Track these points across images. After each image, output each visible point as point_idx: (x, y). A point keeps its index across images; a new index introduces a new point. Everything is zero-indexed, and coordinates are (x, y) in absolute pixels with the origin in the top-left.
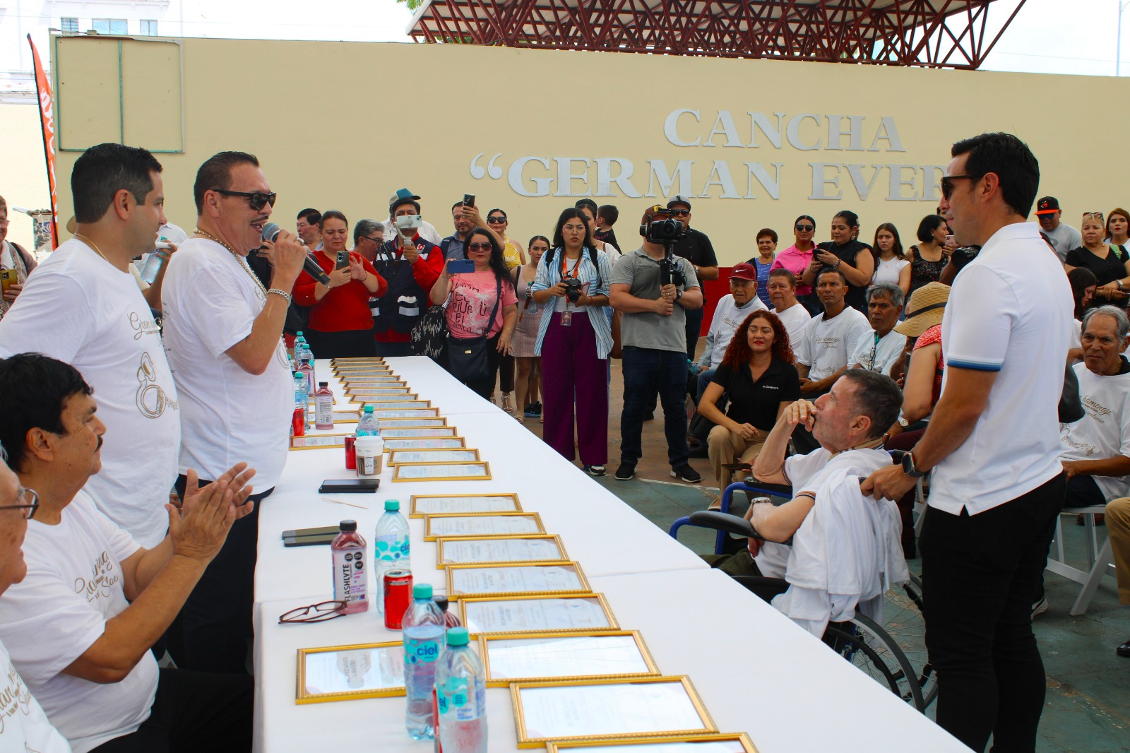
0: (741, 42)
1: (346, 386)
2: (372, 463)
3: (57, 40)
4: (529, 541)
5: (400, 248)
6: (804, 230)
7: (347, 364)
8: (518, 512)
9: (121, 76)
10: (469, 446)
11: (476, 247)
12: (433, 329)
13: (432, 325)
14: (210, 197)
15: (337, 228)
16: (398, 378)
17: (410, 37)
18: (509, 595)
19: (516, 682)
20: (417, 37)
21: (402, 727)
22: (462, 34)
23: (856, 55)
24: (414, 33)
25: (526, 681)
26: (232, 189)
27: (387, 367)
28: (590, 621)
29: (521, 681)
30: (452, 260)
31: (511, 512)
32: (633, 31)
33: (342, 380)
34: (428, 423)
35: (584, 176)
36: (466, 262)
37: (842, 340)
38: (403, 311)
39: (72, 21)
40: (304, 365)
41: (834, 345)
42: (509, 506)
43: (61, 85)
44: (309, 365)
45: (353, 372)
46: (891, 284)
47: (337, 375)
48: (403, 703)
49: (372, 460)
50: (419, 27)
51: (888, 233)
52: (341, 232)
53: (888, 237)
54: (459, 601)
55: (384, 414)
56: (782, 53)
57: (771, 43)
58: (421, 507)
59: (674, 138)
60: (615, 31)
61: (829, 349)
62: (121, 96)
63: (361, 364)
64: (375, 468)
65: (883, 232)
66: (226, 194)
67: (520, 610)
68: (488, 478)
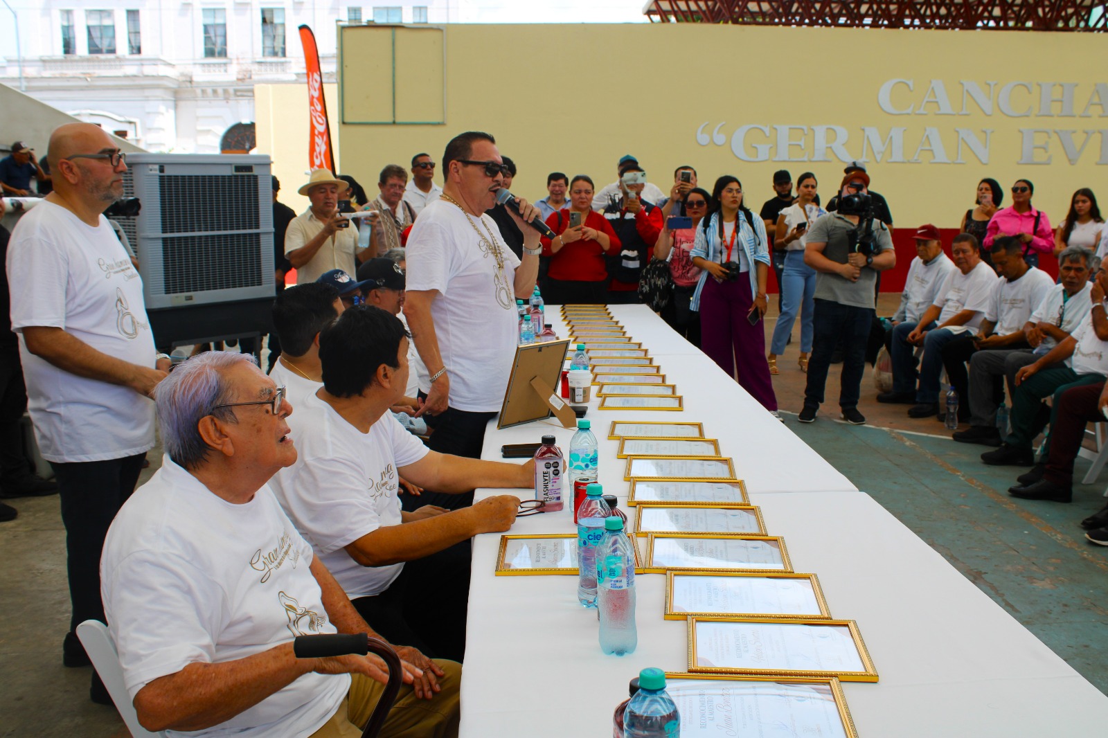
0: (956, 15)
1: (571, 328)
2: (582, 393)
3: (342, 29)
4: (705, 462)
5: (624, 208)
6: (1019, 191)
7: (575, 310)
8: (701, 438)
9: (394, 59)
10: (669, 382)
11: (691, 204)
12: (659, 283)
13: (659, 278)
14: (453, 166)
15: (583, 189)
16: (617, 322)
17: (646, 17)
18: (680, 504)
19: (672, 570)
20: (652, 16)
21: (575, 598)
22: (692, 13)
23: (1072, 23)
24: (649, 13)
25: (680, 570)
26: (471, 159)
27: (609, 313)
28: (743, 527)
29: (676, 570)
30: (671, 217)
31: (695, 438)
32: (852, 6)
33: (568, 324)
34: (637, 362)
35: (802, 143)
36: (684, 219)
37: (1027, 300)
38: (625, 263)
39: (355, 11)
40: (535, 309)
41: (1020, 305)
42: (694, 432)
43: (345, 68)
44: (540, 309)
45: (580, 317)
46: (1085, 248)
47: (565, 319)
48: (576, 581)
49: (582, 390)
50: (654, 8)
51: (1084, 198)
52: (587, 192)
53: (1084, 202)
54: (638, 506)
55: (599, 353)
56: (998, 23)
57: (986, 14)
58: (619, 431)
59: (887, 106)
60: (836, 7)
61: (1014, 310)
62: (394, 76)
63: (586, 310)
64: (584, 397)
65: (1080, 197)
66: (467, 163)
67: (687, 516)
68: (680, 409)
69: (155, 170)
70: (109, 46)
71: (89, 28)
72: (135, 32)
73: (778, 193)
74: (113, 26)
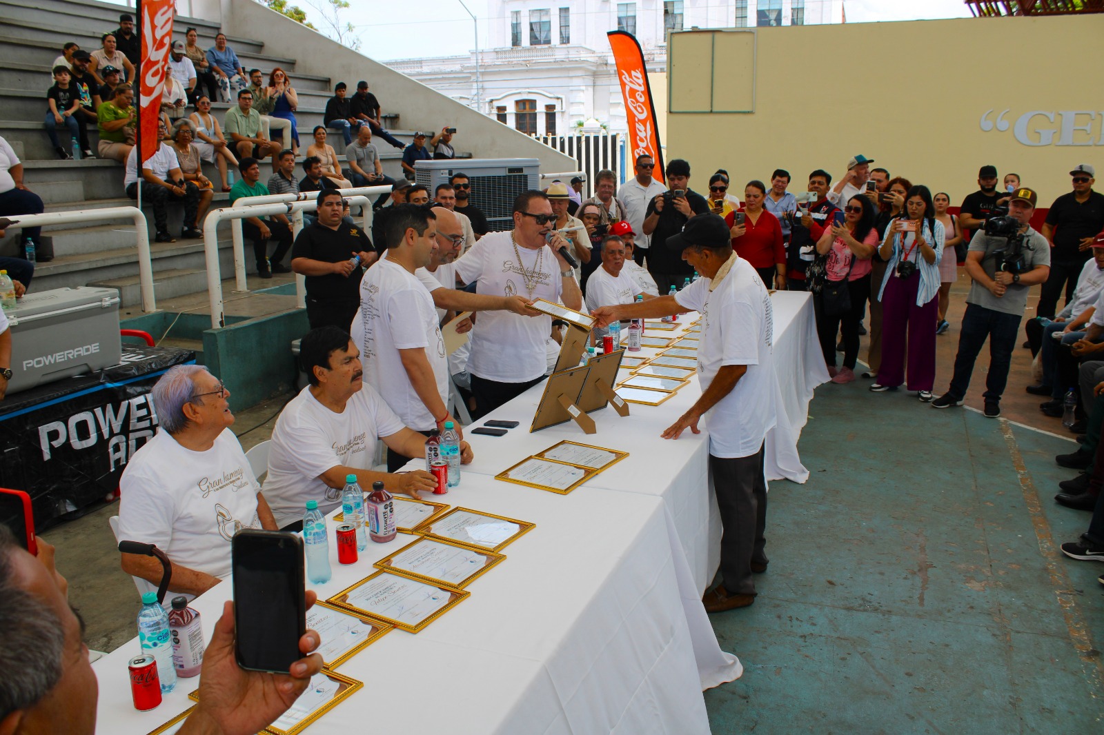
3: (671, 35)
14: (517, 215)
26: (528, 212)
38: (803, 256)
62: (713, 73)
66: (525, 214)
69: (445, 173)
70: (546, 37)
71: (531, 24)
72: (564, 26)
73: (982, 187)
74: (550, 22)
